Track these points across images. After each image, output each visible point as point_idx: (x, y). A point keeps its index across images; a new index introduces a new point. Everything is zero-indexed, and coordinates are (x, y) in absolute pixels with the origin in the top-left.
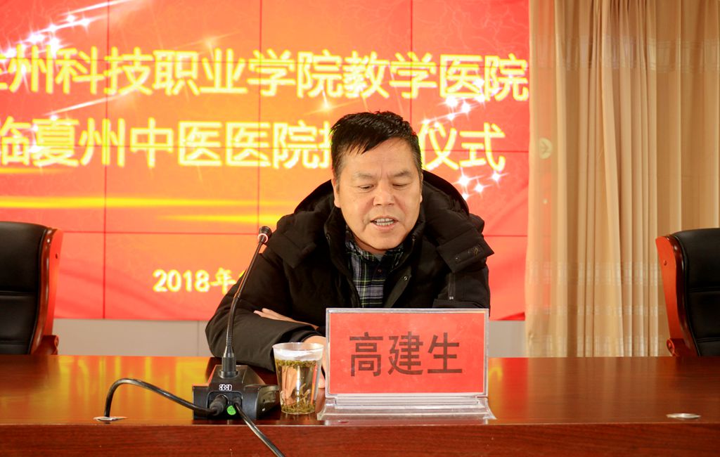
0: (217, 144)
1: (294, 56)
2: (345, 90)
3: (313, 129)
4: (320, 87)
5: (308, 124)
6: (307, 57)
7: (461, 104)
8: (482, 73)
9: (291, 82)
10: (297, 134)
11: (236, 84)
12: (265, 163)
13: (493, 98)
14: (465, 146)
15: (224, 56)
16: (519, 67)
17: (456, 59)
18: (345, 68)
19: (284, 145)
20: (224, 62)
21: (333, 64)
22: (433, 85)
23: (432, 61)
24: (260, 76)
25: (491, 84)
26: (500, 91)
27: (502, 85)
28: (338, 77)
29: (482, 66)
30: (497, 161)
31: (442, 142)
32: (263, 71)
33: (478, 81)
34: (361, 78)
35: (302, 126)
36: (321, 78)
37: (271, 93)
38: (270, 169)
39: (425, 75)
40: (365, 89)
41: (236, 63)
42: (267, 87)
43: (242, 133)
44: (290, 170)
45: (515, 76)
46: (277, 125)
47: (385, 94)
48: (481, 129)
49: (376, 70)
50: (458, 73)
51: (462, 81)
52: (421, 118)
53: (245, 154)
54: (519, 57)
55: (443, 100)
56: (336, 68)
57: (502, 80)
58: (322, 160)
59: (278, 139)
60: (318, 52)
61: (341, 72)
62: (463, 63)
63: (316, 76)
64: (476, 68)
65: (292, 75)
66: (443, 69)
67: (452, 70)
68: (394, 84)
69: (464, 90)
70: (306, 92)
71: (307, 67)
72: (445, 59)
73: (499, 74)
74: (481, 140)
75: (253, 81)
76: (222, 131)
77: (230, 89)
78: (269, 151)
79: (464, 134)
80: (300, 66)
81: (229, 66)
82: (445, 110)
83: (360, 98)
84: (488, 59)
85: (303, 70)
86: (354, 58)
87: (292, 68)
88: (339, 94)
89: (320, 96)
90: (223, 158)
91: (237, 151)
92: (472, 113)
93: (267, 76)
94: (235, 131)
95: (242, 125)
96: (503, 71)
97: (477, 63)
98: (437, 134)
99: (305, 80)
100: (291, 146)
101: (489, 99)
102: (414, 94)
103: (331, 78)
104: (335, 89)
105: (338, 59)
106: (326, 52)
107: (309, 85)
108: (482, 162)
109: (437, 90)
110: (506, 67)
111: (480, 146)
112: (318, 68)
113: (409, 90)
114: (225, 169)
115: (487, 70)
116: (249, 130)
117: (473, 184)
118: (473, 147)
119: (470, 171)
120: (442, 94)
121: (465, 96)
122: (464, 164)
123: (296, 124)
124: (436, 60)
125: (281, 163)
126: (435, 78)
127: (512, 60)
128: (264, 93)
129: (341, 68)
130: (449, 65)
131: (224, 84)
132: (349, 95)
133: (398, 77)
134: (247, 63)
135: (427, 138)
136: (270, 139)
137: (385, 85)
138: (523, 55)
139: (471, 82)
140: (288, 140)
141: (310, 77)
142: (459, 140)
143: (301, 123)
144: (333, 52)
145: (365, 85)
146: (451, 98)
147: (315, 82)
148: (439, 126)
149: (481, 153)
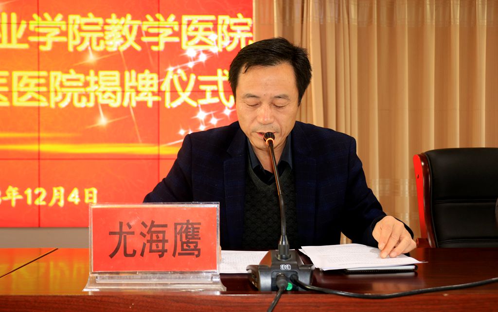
0: (6, 89)
1: (65, 19)
2: (106, 45)
3: (81, 77)
4: (86, 43)
5: (77, 72)
6: (76, 19)
7: (198, 54)
8: (215, 29)
9: (63, 39)
10: (68, 80)
11: (20, 41)
12: (43, 103)
13: (224, 49)
14: (202, 87)
15: (9, 18)
16: (246, 24)
17: (195, 18)
18: (106, 27)
19: (58, 89)
20: (9, 24)
21: (96, 24)
22: (176, 39)
23: (175, 20)
24: (39, 34)
25: (223, 38)
26: (230, 43)
27: (232, 39)
28: (100, 34)
29: (215, 23)
30: (228, 99)
31: (184, 85)
32: (41, 30)
33: (212, 35)
34: (119, 35)
35: (73, 74)
36: (87, 35)
37: (48, 48)
38: (48, 108)
39: (170, 32)
40: (122, 44)
41: (19, 24)
42: (44, 44)
43: (25, 80)
44: (63, 109)
45: (243, 31)
46: (53, 74)
47: (138, 48)
48: (215, 74)
49: (131, 28)
50: (196, 30)
51: (200, 36)
52: (167, 66)
53: (28, 96)
54: (246, 16)
55: (183, 51)
56: (98, 28)
57: (232, 34)
58: (88, 101)
59: (54, 84)
60: (84, 15)
61: (103, 30)
62: (200, 21)
63: (83, 34)
64: (211, 25)
65: (64, 34)
66: (184, 27)
67: (192, 27)
68: (145, 39)
69: (201, 43)
70: (75, 47)
71: (76, 27)
72: (185, 18)
73: (229, 30)
74: (215, 83)
75: (32, 39)
76: (9, 78)
77: (14, 45)
78: (47, 94)
79: (202, 78)
80: (70, 26)
81: (14, 26)
82: (186, 60)
83: (118, 51)
84: (221, 18)
85: (72, 29)
86: (113, 19)
87: (64, 28)
88: (101, 48)
89: (86, 50)
90: (10, 100)
91: (21, 94)
92: (207, 61)
93: (44, 34)
94: (20, 78)
95: (25, 74)
96: (233, 28)
97: (212, 21)
98: (180, 79)
99: (74, 38)
100: (64, 90)
101: (221, 50)
102: (161, 47)
103: (95, 35)
104: (98, 44)
105: (100, 20)
106: (91, 15)
107: (78, 41)
108: (215, 100)
109: (179, 44)
110: (235, 24)
111: (214, 88)
112: (84, 28)
113: (157, 44)
114: (12, 108)
115: (219, 27)
116: (31, 77)
117: (209, 118)
118: (208, 89)
119: (206, 108)
120: (184, 46)
121: (202, 48)
122: (202, 102)
123: (67, 72)
124: (179, 19)
125: (57, 103)
126: (178, 34)
127: (241, 18)
128: (42, 48)
129: (103, 27)
130: (189, 23)
131: (9, 41)
132: (109, 49)
133: (148, 34)
134: (28, 24)
135: (172, 82)
136: (47, 85)
137: (138, 41)
138: (248, 15)
139: (206, 37)
140: (62, 85)
141: (78, 35)
142: (198, 83)
143: (72, 71)
144: (96, 15)
145: (122, 40)
146: (190, 49)
147: (82, 39)
148: (181, 72)
149: (215, 93)
